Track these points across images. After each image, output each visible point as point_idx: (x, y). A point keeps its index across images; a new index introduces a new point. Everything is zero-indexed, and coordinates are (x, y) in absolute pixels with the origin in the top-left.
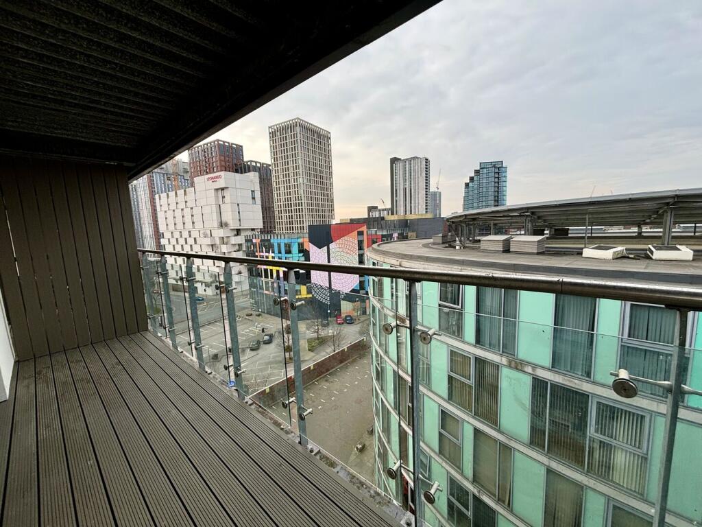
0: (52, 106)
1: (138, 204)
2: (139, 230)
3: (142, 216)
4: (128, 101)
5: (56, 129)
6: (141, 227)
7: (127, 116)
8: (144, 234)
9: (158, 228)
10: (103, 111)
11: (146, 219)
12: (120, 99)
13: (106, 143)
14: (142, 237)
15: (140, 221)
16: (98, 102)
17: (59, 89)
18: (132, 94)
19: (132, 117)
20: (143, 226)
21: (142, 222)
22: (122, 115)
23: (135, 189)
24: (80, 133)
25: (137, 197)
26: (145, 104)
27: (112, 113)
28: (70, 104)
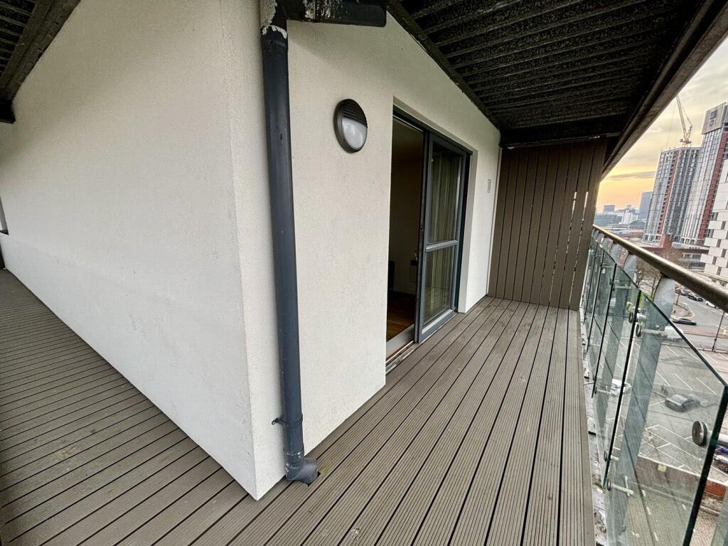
0: (537, 100)
1: (693, 175)
2: (683, 208)
3: (693, 190)
4: (594, 69)
5: (549, 117)
6: (686, 205)
7: (599, 84)
8: (688, 213)
9: (712, 206)
10: (576, 88)
11: (698, 193)
12: (585, 70)
13: (592, 117)
14: (683, 216)
15: (688, 196)
16: (570, 82)
17: (537, 85)
18: (596, 60)
19: (605, 83)
20: (690, 203)
21: (690, 198)
22: (594, 85)
23: (696, 155)
24: (568, 114)
25: (695, 166)
26: (611, 64)
27: (585, 87)
28: (549, 94)
